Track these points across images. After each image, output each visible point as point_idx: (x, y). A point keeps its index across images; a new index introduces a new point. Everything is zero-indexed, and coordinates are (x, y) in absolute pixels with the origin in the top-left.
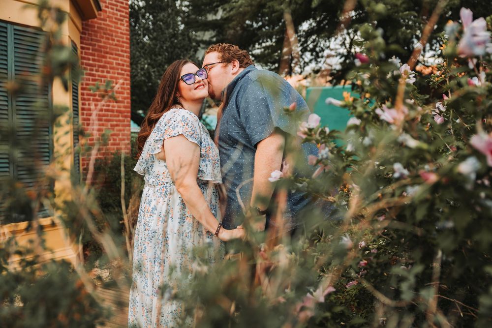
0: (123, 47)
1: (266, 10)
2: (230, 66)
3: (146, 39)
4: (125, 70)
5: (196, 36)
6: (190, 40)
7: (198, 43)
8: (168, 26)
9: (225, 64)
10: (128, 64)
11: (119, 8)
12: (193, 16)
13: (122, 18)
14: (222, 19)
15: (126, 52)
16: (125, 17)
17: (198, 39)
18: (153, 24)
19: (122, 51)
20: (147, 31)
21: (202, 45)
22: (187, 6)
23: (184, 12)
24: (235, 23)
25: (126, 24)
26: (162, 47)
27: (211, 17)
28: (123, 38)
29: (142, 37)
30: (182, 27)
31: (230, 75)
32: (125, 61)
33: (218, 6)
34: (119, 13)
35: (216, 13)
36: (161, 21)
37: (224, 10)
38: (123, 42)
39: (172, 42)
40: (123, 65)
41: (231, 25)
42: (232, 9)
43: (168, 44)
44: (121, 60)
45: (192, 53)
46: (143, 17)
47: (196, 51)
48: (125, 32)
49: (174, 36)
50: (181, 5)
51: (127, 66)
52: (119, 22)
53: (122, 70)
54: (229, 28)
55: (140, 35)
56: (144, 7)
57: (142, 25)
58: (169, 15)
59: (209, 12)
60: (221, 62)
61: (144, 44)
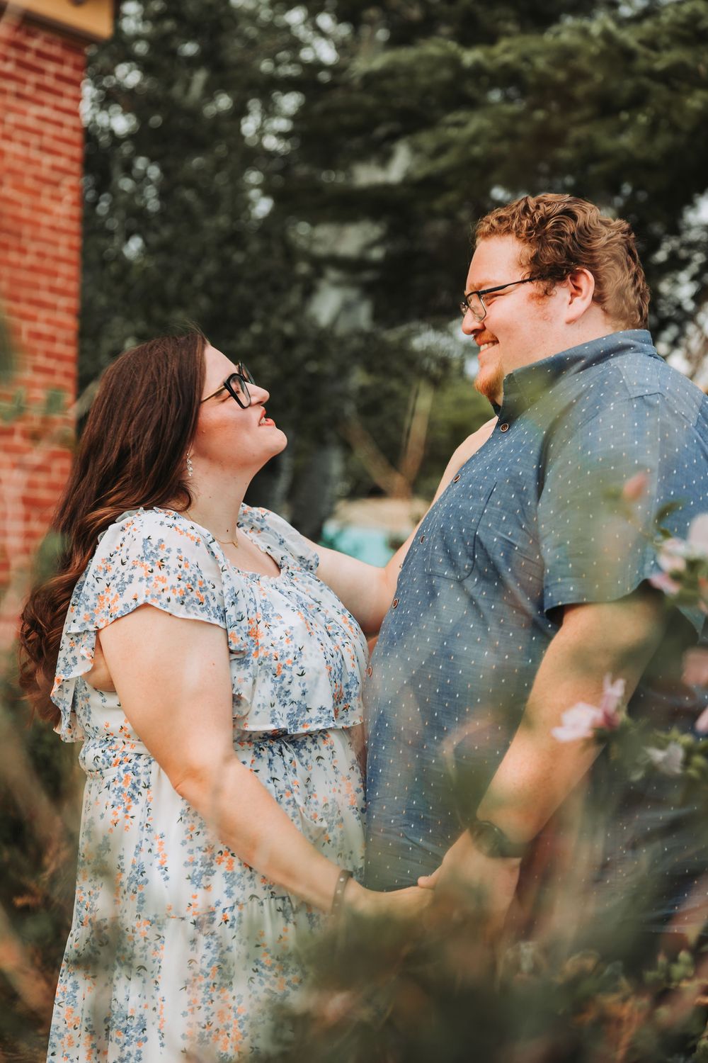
0: (55, 274)
1: (565, 154)
2: (562, 293)
3: (134, 247)
4: (60, 358)
5: (312, 240)
6: (291, 254)
7: (321, 264)
8: (212, 202)
9: (543, 285)
10: (71, 335)
11: (47, 141)
12: (302, 170)
13: (55, 176)
14: (408, 182)
15: (63, 293)
16: (65, 172)
17: (320, 250)
18: (163, 195)
19: (52, 290)
20: (138, 221)
21: (333, 274)
22: (281, 135)
23: (271, 155)
24: (452, 197)
25: (69, 197)
26: (187, 278)
27: (367, 175)
28: (56, 244)
29: (117, 240)
30: (263, 206)
31: (560, 325)
32: (60, 325)
33: (393, 137)
34: (48, 160)
35: (385, 159)
36: (190, 184)
37: (416, 150)
38: (58, 259)
39: (225, 262)
40: (53, 339)
41: (438, 205)
42: (441, 150)
43: (211, 267)
44: (49, 322)
45: (294, 298)
46: (128, 169)
47: (309, 291)
48: (64, 224)
49: (235, 238)
50: (261, 132)
51: (67, 343)
52: (47, 190)
53: (49, 355)
54: (433, 215)
55: (110, 234)
56: (131, 137)
57: (122, 198)
58: (219, 165)
59: (361, 156)
60: (530, 280)
61: (126, 265)
